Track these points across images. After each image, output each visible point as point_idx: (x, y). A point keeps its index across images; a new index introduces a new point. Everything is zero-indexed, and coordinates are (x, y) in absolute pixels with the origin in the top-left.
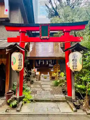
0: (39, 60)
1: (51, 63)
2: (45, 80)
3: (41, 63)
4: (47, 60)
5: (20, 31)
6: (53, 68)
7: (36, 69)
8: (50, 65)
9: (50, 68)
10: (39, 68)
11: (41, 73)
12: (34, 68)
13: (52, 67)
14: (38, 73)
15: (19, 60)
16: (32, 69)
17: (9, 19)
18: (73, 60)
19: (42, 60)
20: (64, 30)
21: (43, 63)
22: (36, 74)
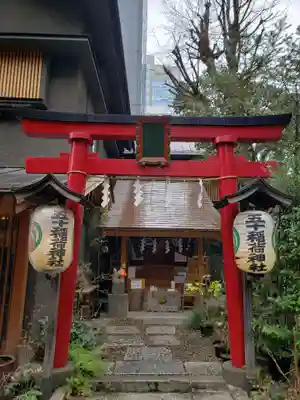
0: (142, 238)
1: (181, 250)
2: (162, 306)
3: (148, 248)
4: (165, 239)
6: (187, 268)
7: (132, 270)
9: (176, 268)
10: (140, 268)
11: (147, 285)
12: (124, 265)
13: (185, 264)
14: (137, 285)
16: (115, 270)
17: (44, 103)
18: (251, 237)
19: (150, 240)
20: (218, 140)
21: (155, 250)
22: (132, 288)
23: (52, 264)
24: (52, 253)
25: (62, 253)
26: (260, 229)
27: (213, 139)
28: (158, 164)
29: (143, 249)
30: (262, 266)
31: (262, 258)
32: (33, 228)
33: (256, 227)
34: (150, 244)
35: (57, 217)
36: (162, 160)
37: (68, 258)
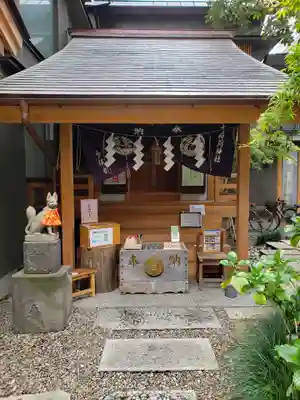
1: (200, 162)
2: (153, 284)
3: (124, 161)
6: (203, 197)
7: (90, 207)
8: (190, 178)
9: (184, 197)
13: (200, 190)
16: (31, 210)
21: (138, 164)
22: (92, 245)
29: (110, 161)
34: (127, 152)
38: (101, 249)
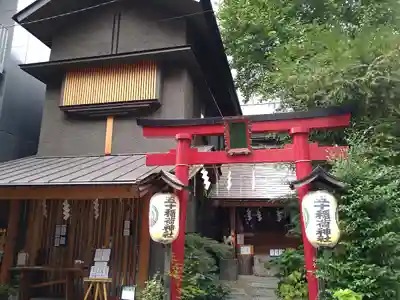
2: (269, 272)
5: (177, 136)
7: (241, 238)
12: (233, 233)
14: (246, 250)
15: (167, 213)
16: (225, 237)
18: (319, 215)
20: (293, 131)
22: (242, 253)
23: (165, 236)
24: (166, 228)
25: (172, 228)
26: (326, 208)
27: (289, 130)
28: (243, 154)
29: (250, 218)
30: (328, 238)
31: (328, 232)
32: (151, 209)
33: (322, 206)
34: (255, 215)
35: (169, 201)
36: (246, 150)
37: (176, 232)
38: (246, 256)
